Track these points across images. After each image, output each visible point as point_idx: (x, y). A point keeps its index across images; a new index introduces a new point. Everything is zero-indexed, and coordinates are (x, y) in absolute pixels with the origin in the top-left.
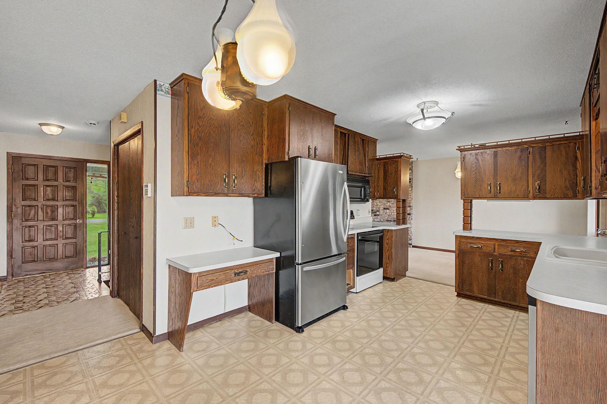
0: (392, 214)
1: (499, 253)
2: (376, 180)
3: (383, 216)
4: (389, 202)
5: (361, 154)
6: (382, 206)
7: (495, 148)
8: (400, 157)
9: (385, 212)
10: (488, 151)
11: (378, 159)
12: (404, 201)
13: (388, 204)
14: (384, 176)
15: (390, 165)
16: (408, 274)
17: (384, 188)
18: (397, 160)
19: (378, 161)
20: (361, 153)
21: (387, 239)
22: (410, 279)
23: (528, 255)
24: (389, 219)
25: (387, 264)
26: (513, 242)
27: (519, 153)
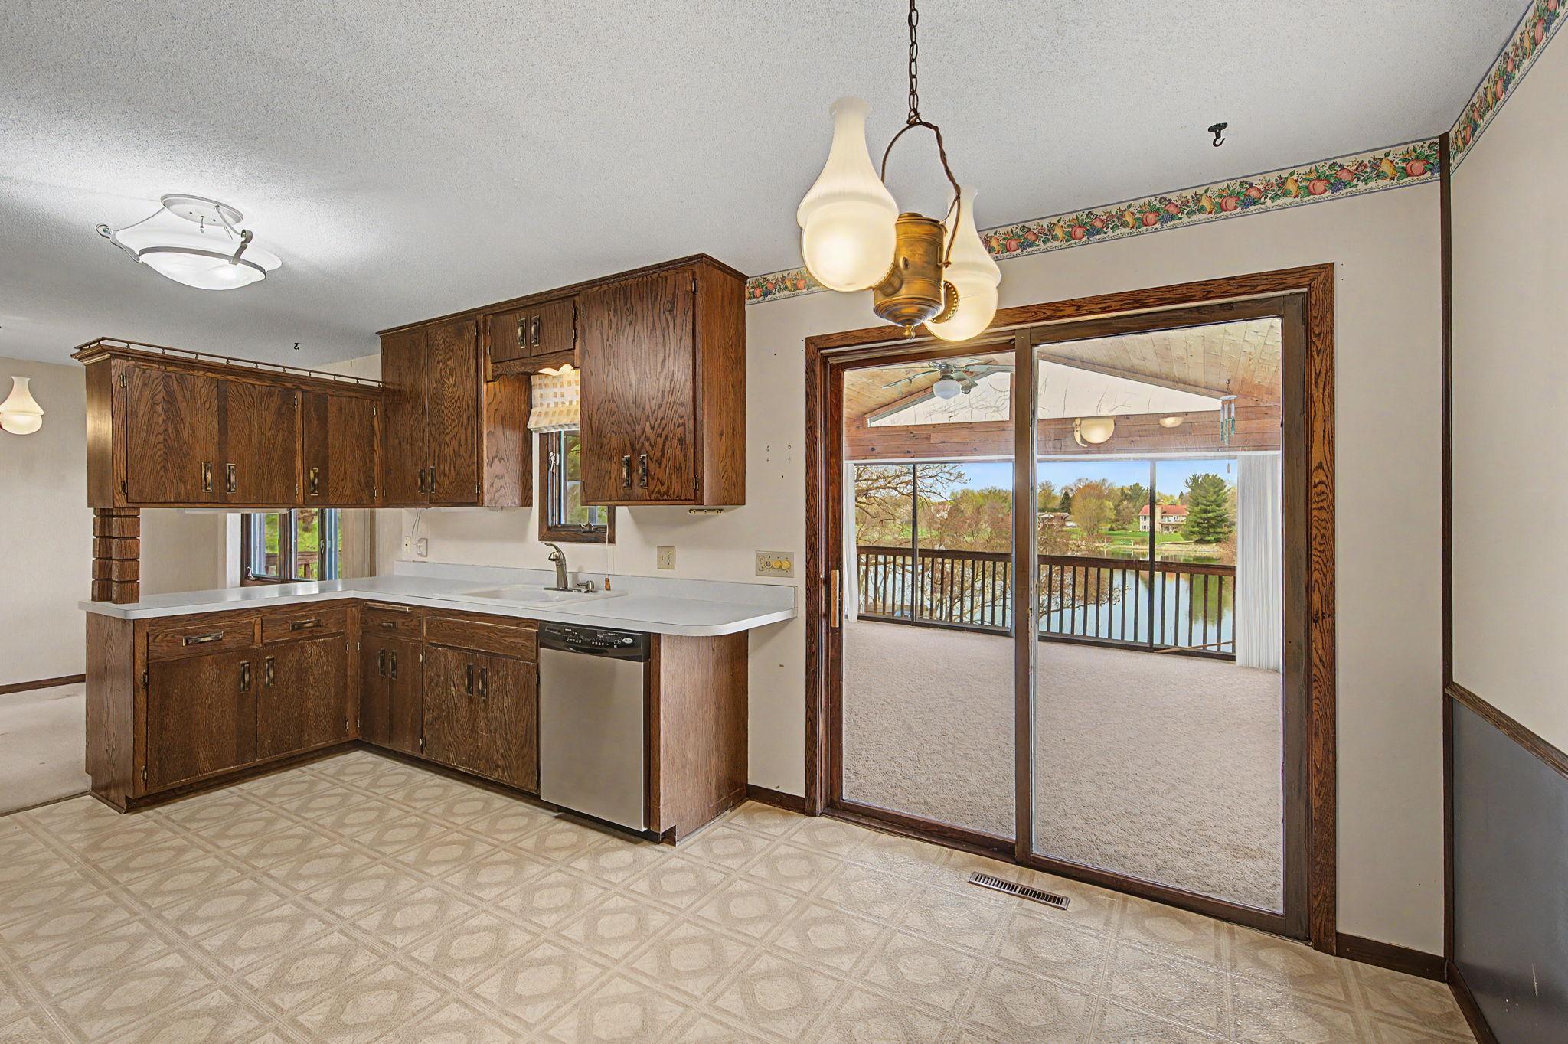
1: (263, 643)
7: (220, 373)
10: (200, 375)
23: (326, 631)
26: (296, 608)
27: (277, 399)
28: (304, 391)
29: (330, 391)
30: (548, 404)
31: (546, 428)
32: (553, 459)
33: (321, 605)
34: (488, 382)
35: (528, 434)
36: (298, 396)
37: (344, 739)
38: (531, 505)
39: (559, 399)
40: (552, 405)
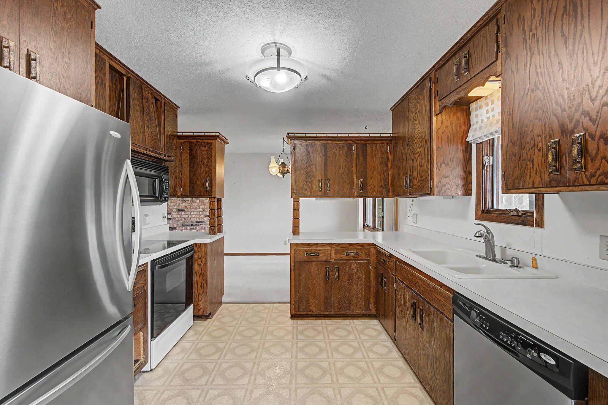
0: (188, 217)
1: (335, 260)
2: (177, 168)
3: (177, 219)
4: (185, 201)
5: (154, 122)
6: (175, 207)
7: (325, 140)
8: (215, 137)
9: (179, 215)
10: (318, 142)
11: (179, 137)
12: (219, 200)
13: (184, 204)
14: (190, 163)
15: (200, 147)
16: (224, 299)
17: (190, 181)
18: (210, 141)
19: (179, 140)
20: (154, 119)
21: (199, 258)
22: (229, 307)
23: (361, 258)
24: (186, 224)
25: (198, 296)
26: (348, 245)
27: (346, 149)
28: (357, 143)
29: (368, 142)
30: (482, 120)
31: (480, 138)
32: (487, 161)
33: (359, 245)
34: (437, 115)
35: (468, 146)
36: (355, 146)
37: (368, 312)
38: (470, 194)
39: (490, 114)
40: (485, 120)
